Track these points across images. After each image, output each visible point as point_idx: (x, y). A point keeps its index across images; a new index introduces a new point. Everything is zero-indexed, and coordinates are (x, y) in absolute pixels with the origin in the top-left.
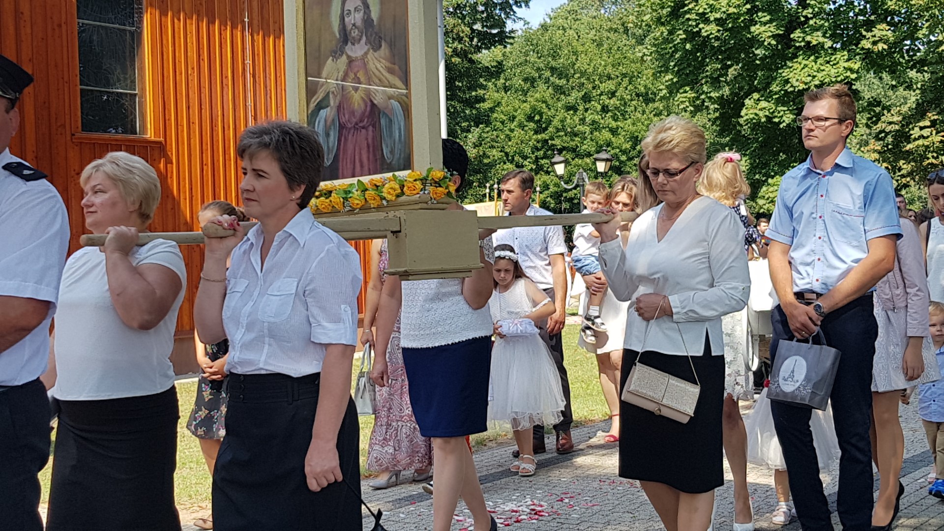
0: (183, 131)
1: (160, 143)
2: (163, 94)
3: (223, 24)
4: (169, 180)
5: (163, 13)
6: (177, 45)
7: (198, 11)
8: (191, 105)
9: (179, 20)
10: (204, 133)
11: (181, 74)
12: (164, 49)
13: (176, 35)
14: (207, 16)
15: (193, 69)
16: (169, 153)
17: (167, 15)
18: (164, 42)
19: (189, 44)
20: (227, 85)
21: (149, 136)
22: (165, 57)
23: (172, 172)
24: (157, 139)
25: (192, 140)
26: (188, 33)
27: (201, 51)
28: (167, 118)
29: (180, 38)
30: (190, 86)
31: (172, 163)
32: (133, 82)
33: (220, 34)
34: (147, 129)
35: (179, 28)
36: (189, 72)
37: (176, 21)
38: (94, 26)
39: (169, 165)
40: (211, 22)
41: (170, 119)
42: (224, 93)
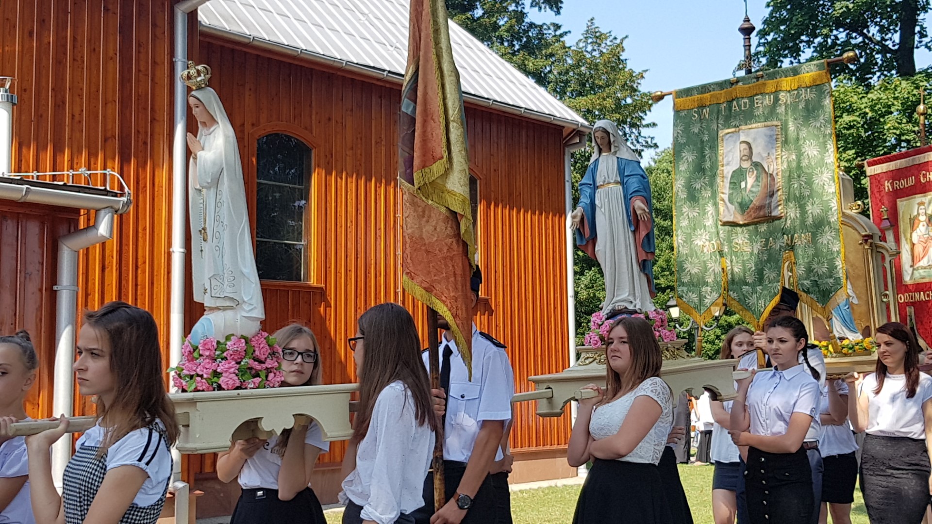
0: (341, 278)
1: (322, 288)
2: (326, 244)
3: (378, 181)
4: (328, 322)
5: (328, 173)
6: (339, 201)
7: (358, 170)
8: (349, 254)
9: (341, 178)
10: (359, 280)
11: (341, 227)
12: (328, 205)
13: (339, 193)
14: (365, 174)
15: (352, 222)
16: (329, 298)
17: (332, 175)
18: (328, 198)
19: (349, 200)
20: (380, 236)
21: (312, 282)
22: (328, 212)
23: (330, 315)
24: (319, 285)
25: (348, 286)
26: (349, 190)
27: (359, 206)
28: (328, 266)
29: (341, 195)
30: (348, 236)
31: (331, 307)
32: (300, 233)
33: (376, 191)
34: (310, 275)
35: (341, 186)
36: (349, 225)
37: (339, 179)
38: (270, 185)
39: (328, 309)
40: (368, 180)
41: (330, 267)
42: (378, 243)
